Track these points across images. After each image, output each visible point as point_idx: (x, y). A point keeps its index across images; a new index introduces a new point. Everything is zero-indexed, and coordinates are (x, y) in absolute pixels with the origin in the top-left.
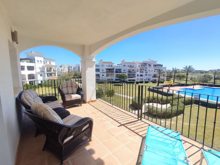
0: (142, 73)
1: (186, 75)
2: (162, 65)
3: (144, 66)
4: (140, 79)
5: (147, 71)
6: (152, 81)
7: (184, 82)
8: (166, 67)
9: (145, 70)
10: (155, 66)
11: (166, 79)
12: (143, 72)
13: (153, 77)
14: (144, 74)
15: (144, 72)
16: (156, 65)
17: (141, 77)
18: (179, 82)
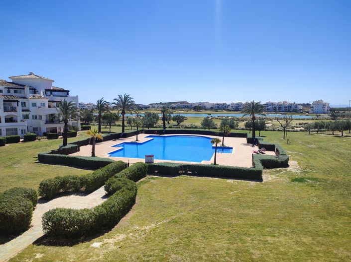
0: (13, 113)
1: (122, 113)
2: (67, 92)
3: (15, 92)
4: (7, 130)
5: (29, 105)
6: (45, 134)
7: (117, 130)
8: (77, 96)
9: (20, 104)
10: (48, 93)
11: (80, 126)
12: (14, 110)
13: (47, 122)
14: (19, 114)
15: (19, 108)
16: (51, 91)
17: (11, 125)
18: (108, 130)
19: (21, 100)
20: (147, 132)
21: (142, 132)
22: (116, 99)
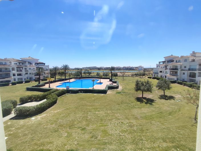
0: (20, 72)
2: (44, 64)
3: (22, 64)
4: (18, 79)
5: (28, 69)
6: (34, 80)
8: (49, 65)
9: (24, 68)
10: (36, 64)
11: (50, 77)
12: (21, 71)
13: (35, 75)
14: (23, 72)
15: (24, 70)
16: (38, 64)
17: (19, 77)
18: (61, 78)
19: (24, 67)
20: (75, 78)
21: (73, 78)
22: (62, 66)
